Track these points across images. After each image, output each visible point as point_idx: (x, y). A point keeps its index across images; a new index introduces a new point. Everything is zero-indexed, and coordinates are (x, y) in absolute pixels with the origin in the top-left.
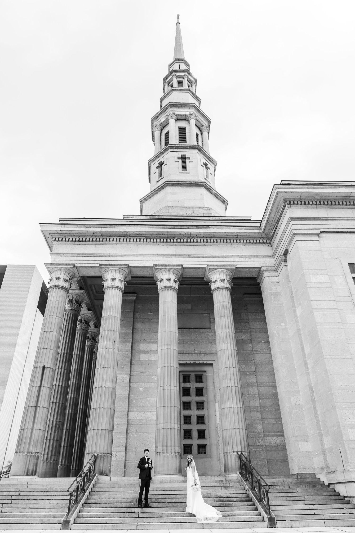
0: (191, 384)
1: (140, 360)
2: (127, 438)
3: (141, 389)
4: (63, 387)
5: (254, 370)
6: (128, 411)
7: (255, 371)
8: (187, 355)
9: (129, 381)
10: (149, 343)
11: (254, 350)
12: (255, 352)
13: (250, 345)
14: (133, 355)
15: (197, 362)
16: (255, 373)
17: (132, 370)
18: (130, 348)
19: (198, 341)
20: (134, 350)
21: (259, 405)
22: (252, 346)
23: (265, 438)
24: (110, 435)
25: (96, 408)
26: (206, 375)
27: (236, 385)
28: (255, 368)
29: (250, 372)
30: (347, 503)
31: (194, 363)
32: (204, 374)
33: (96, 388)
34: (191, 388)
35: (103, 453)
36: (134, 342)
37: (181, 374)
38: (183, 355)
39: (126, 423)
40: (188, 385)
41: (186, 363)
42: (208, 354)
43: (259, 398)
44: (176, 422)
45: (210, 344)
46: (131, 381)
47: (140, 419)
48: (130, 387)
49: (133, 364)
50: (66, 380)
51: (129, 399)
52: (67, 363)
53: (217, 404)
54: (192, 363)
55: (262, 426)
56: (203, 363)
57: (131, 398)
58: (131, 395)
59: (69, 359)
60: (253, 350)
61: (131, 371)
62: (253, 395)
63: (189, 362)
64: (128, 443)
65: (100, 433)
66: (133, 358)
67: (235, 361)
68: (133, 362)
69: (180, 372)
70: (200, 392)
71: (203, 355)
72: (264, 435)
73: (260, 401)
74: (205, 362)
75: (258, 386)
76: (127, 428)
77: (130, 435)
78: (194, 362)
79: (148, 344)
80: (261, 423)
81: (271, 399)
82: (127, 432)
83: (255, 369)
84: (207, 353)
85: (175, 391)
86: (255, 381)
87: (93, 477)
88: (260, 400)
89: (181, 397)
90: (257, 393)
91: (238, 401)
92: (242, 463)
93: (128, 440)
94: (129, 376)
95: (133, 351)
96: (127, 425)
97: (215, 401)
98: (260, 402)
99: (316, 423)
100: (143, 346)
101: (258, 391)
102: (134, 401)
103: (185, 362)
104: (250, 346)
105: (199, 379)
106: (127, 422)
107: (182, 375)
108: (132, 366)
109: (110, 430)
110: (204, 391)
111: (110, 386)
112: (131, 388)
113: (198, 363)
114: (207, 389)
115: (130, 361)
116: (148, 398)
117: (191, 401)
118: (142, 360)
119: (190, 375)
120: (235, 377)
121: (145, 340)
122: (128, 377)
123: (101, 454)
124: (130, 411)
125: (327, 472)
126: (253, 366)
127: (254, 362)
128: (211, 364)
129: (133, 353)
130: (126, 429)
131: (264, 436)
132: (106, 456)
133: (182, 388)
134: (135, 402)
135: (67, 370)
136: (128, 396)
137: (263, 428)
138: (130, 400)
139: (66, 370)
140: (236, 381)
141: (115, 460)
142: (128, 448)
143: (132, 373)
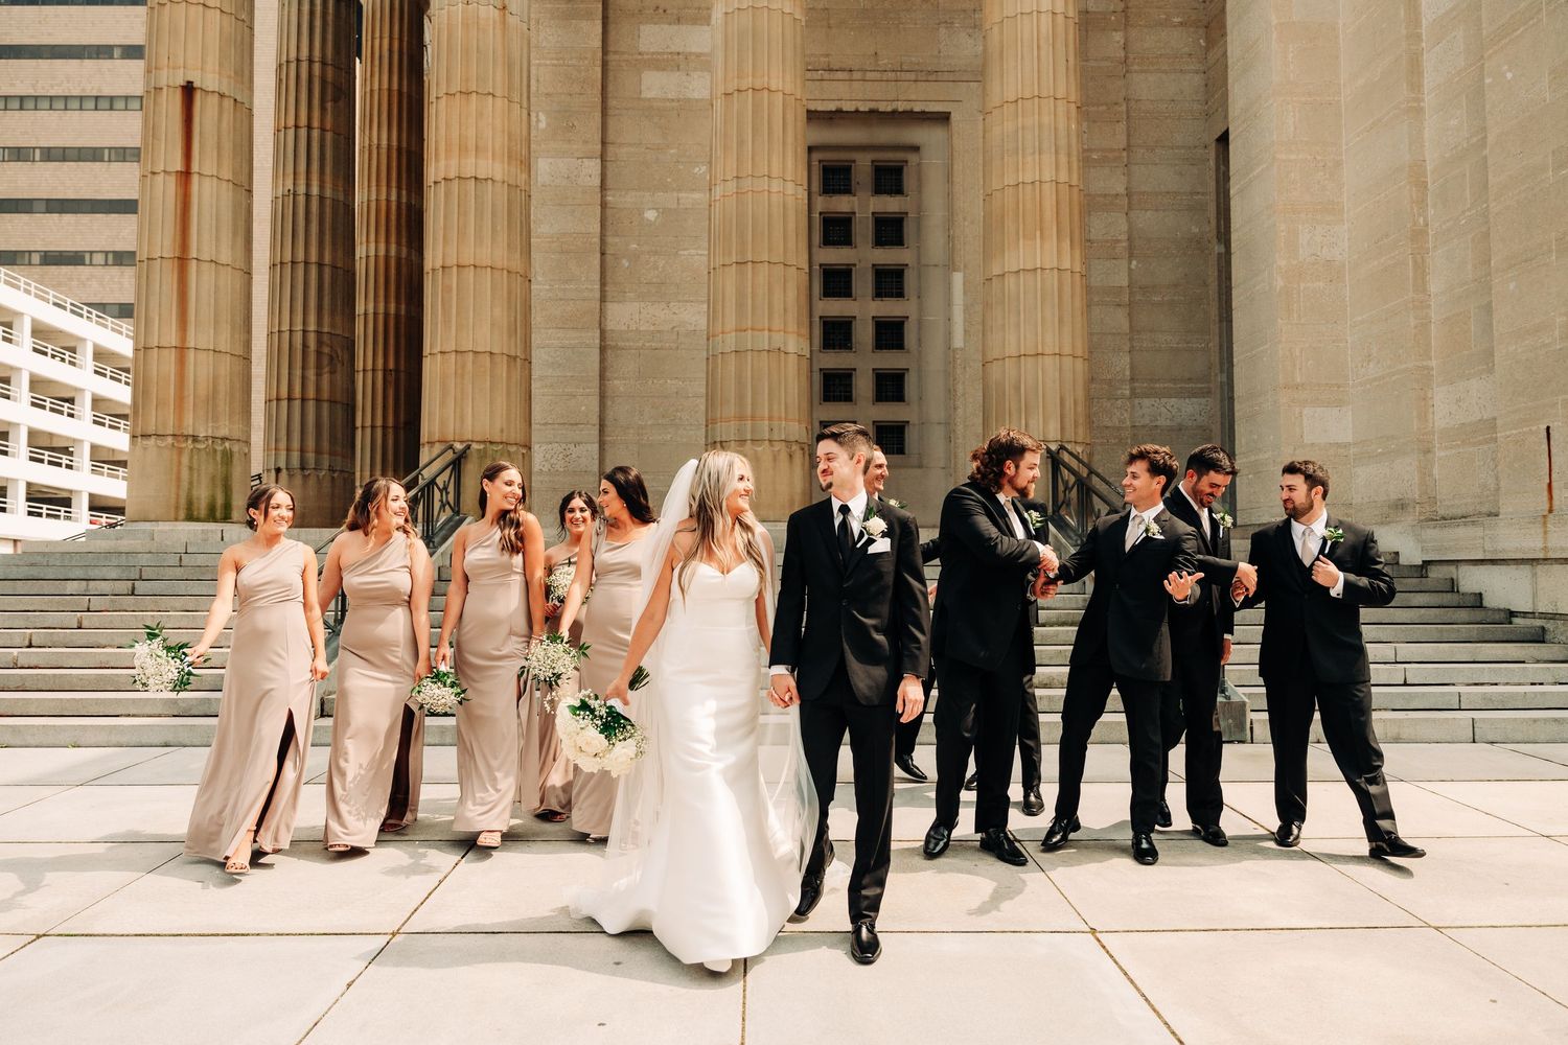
0: (856, 198)
1: (643, 96)
2: (602, 397)
3: (651, 215)
4: (328, 202)
5: (1120, 140)
6: (603, 299)
7: (1128, 148)
8: (840, 75)
9: (597, 182)
10: (679, 21)
11: (1131, 56)
12: (1136, 67)
13: (1118, 37)
14: (611, 75)
15: (884, 107)
16: (1125, 154)
17: (611, 137)
18: (597, 43)
19: (892, 15)
20: (616, 52)
21: (1125, 283)
22: (1126, 39)
23: (1137, 401)
24: (517, 375)
25: (443, 267)
26: (919, 164)
27: (1063, 177)
28: (1129, 135)
29: (1103, 150)
30: (1529, 638)
31: (872, 111)
32: (912, 158)
33: (435, 183)
34: (854, 213)
35: (491, 443)
36: (611, 14)
37: (816, 156)
38: (826, 75)
39: (598, 341)
40: (842, 204)
41: (839, 111)
42: (931, 75)
43: (1131, 257)
44: (792, 326)
45: (943, 31)
46: (610, 182)
47: (652, 328)
48: (604, 205)
49: (611, 112)
50: (335, 176)
51: (603, 254)
52: (329, 105)
53: (958, 278)
54: (861, 109)
55: (1128, 359)
56: (911, 112)
57: (610, 250)
58: (610, 240)
59: (337, 88)
60: (1126, 58)
61: (604, 143)
62: (1107, 241)
63: (848, 107)
64: (610, 415)
65: (470, 366)
66: (611, 88)
67: (1067, 69)
68: (612, 103)
69: (811, 149)
70: (890, 230)
71: (912, 76)
72: (1133, 390)
73: (1133, 267)
74: (917, 109)
75: (1130, 208)
76: (602, 360)
77: (617, 384)
78: (873, 105)
79: (676, 27)
80: (1127, 348)
81: (1177, 260)
82: (602, 377)
83: (1128, 140)
84: (929, 69)
85: (790, 201)
86: (1121, 189)
87: (452, 526)
88: (1134, 263)
89: (815, 250)
90: (1124, 237)
91: (1067, 244)
93: (609, 403)
94: (599, 161)
95: (611, 57)
96: (603, 349)
97: (950, 266)
98: (1129, 268)
99: (1416, 327)
100: (652, 37)
101: (1130, 229)
102: (625, 263)
103: (832, 107)
104: (1118, 39)
105: (889, 178)
106: (601, 340)
107: (820, 161)
108: (611, 122)
109: (512, 358)
110: (909, 229)
111: (498, 177)
112: (609, 212)
113: (889, 109)
114: (919, 220)
115: (598, 99)
116: (682, 252)
117: (855, 265)
118: (649, 96)
119: (854, 161)
120: (1063, 142)
121: (661, 11)
122: (594, 166)
123: (482, 447)
124: (609, 298)
125: (1422, 518)
126: (1122, 126)
127: (1124, 108)
128: (943, 118)
129: (612, 65)
130: (596, 366)
131: (1134, 394)
132: (506, 454)
133: (820, 213)
134: (627, 265)
135: (336, 133)
136: (597, 240)
137: (1132, 368)
138: (609, 258)
139: (329, 136)
140: (1063, 159)
141: (562, 470)
142: (608, 430)
143: (611, 149)
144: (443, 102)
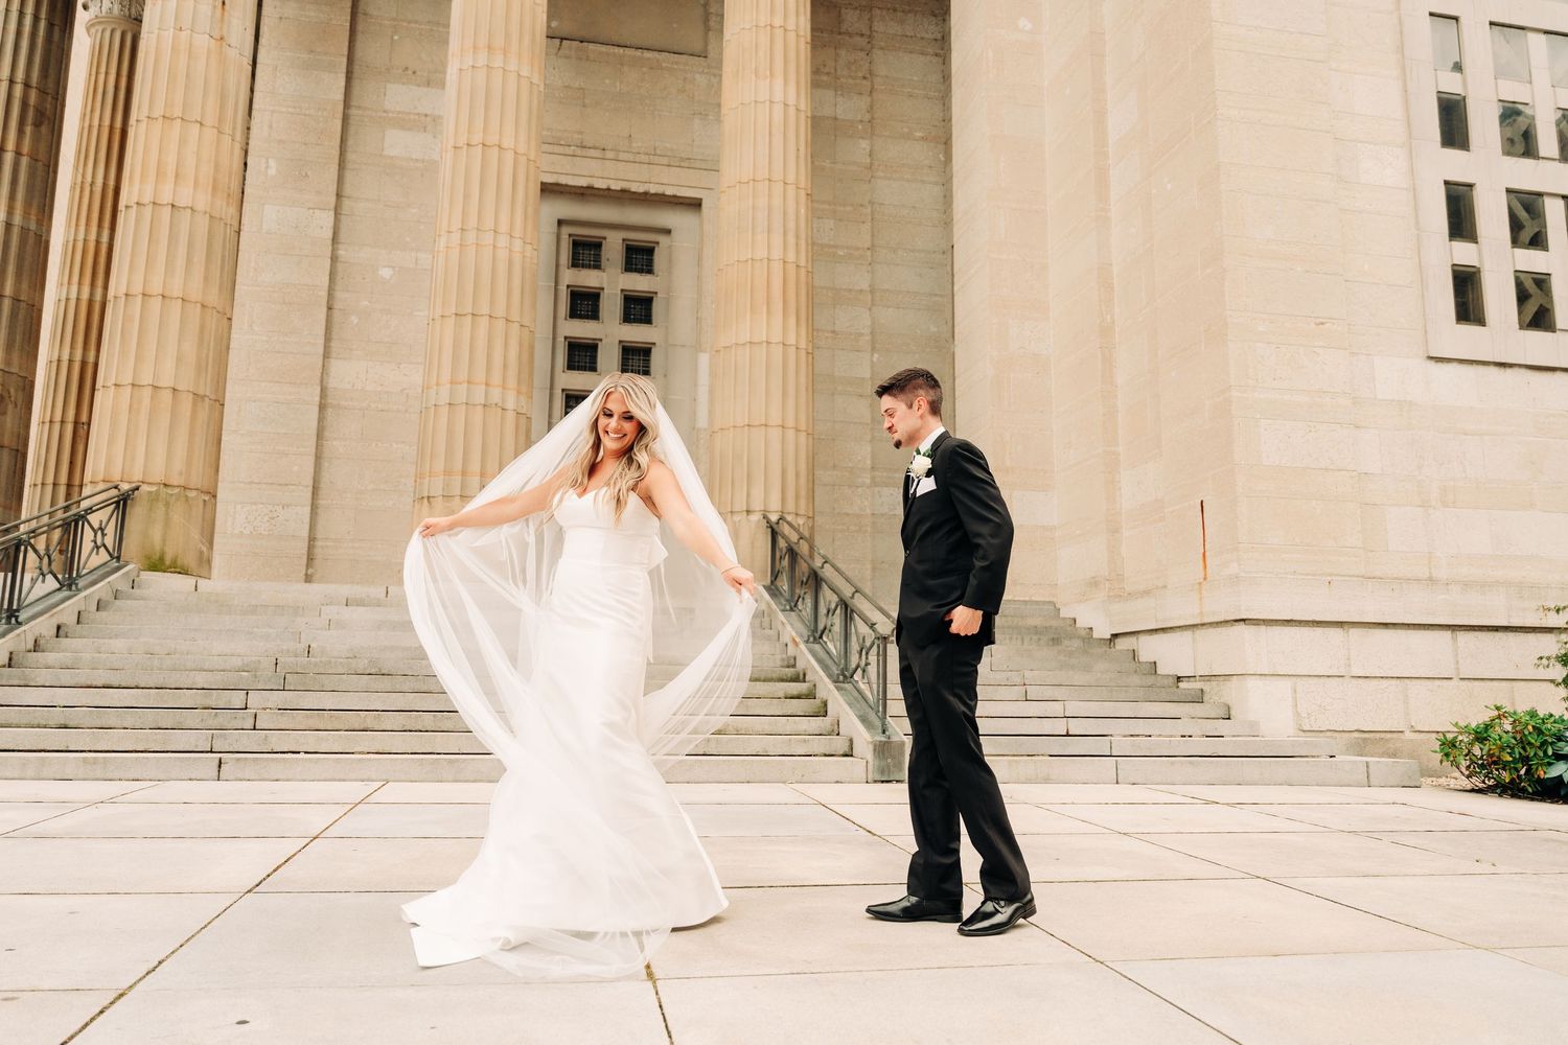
0: (605, 275)
1: (385, 153)
2: (318, 458)
3: (386, 273)
4: (16, 231)
5: (866, 241)
6: (326, 355)
7: (872, 248)
8: (592, 153)
9: (330, 234)
10: (428, 84)
11: (876, 163)
12: (880, 174)
13: (864, 144)
14: (352, 130)
15: (635, 188)
16: (869, 253)
17: (348, 190)
18: (340, 97)
19: (647, 101)
20: (359, 107)
21: (868, 375)
22: (872, 146)
23: (877, 489)
24: (203, 414)
25: (126, 295)
26: (670, 247)
27: (791, 257)
28: (873, 236)
29: (847, 248)
30: (1190, 699)
31: (623, 191)
32: (662, 239)
33: (127, 207)
34: (603, 289)
35: (165, 485)
36: (356, 68)
37: (566, 231)
38: (579, 152)
39: (317, 399)
40: (589, 279)
41: (590, 188)
42: (685, 163)
43: (873, 349)
44: (512, 383)
45: (697, 121)
46: (343, 236)
47: (379, 389)
48: (334, 259)
49: (349, 166)
50: (28, 204)
51: (330, 308)
52: (28, 129)
53: (704, 359)
54: (613, 188)
55: (869, 449)
56: (663, 195)
57: (337, 305)
58: (339, 295)
59: (40, 114)
60: (871, 164)
61: (339, 196)
62: (851, 334)
63: (600, 184)
64: (326, 477)
65: (146, 401)
66: (350, 142)
67: (798, 157)
68: (350, 156)
69: (560, 223)
70: (638, 308)
71: (665, 161)
72: (873, 478)
73: (875, 360)
74: (668, 193)
75: (873, 305)
76: (321, 419)
77: (334, 445)
78: (625, 185)
79: (425, 89)
80: (868, 437)
81: (917, 356)
82: (320, 435)
83: (872, 241)
84: (683, 155)
85: (517, 258)
86: (865, 286)
87: (107, 572)
88: (876, 356)
89: (561, 321)
90: (867, 331)
91: (792, 321)
92: (781, 550)
93: (326, 464)
94: (332, 213)
95: (353, 112)
96: (322, 407)
97: (698, 347)
98: (872, 362)
99: (1104, 415)
100: (398, 97)
101: (873, 323)
102: (354, 319)
103: (583, 182)
104: (864, 146)
105: (639, 258)
106: (321, 397)
107: (570, 235)
108: (349, 176)
109: (198, 397)
110: (657, 308)
111: (201, 206)
112: (340, 266)
113: (641, 190)
114: (668, 300)
115: (336, 153)
116: (418, 313)
117: (601, 340)
118: (392, 154)
119: (605, 238)
120: (791, 225)
121: (410, 72)
122: (328, 218)
123: (154, 489)
124: (334, 355)
125: (1111, 594)
126: (867, 227)
127: (869, 210)
128: (695, 205)
129: (353, 121)
130: (314, 424)
131: (874, 483)
132: (184, 499)
133: (568, 286)
134: (356, 322)
135: (34, 159)
136: (324, 294)
137: (873, 457)
138: (336, 314)
139: (25, 161)
140: (791, 240)
141: (266, 533)
142: (323, 492)
143: (346, 203)
144: (143, 126)
